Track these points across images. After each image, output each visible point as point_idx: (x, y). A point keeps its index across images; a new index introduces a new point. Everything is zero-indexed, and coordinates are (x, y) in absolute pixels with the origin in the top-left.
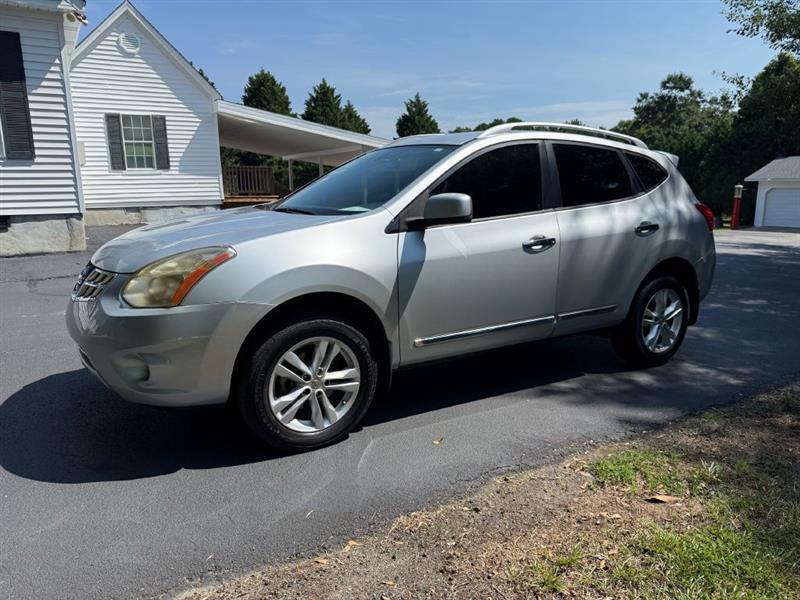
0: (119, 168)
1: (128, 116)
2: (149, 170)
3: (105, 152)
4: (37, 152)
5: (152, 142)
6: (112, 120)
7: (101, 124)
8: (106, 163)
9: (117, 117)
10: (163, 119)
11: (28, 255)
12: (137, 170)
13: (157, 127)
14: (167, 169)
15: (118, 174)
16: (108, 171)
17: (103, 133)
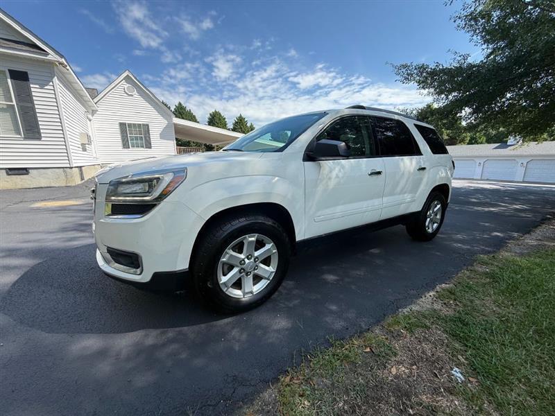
0: (127, 148)
1: (131, 124)
2: (142, 149)
3: (120, 139)
4: (43, 135)
5: (143, 136)
6: (122, 125)
7: (118, 127)
8: (120, 144)
9: (125, 124)
10: (148, 125)
11: (42, 188)
12: (136, 149)
13: (145, 130)
14: (150, 148)
15: (126, 150)
16: (121, 148)
17: (118, 131)
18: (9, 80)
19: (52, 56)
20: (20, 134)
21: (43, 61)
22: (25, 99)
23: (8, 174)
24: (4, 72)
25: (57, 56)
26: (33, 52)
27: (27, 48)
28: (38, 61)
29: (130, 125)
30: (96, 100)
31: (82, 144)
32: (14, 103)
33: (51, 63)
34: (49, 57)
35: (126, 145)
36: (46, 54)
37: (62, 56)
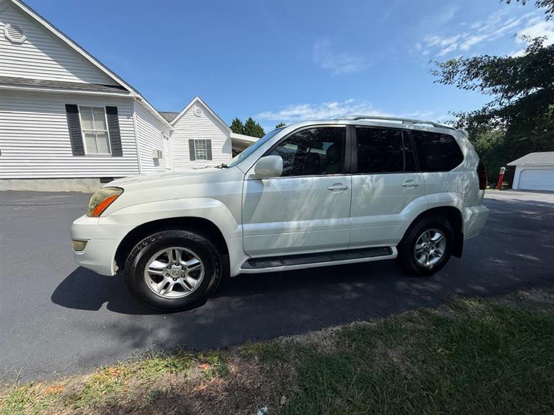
0: (193, 160)
2: (205, 160)
3: (188, 153)
4: (123, 153)
5: (206, 150)
6: (191, 142)
7: (187, 143)
8: (188, 157)
9: (193, 140)
10: (210, 141)
12: (199, 160)
13: (207, 144)
14: (211, 159)
15: (192, 162)
16: (189, 160)
17: (188, 147)
18: (106, 115)
19: (132, 94)
20: (109, 152)
21: (126, 98)
22: (114, 126)
23: (101, 182)
24: (103, 109)
25: (135, 94)
26: (121, 92)
27: (117, 90)
28: (123, 98)
29: (196, 141)
30: (172, 123)
31: (154, 159)
32: (108, 130)
33: (131, 99)
34: (130, 95)
35: (192, 158)
36: (129, 92)
37: (138, 93)
